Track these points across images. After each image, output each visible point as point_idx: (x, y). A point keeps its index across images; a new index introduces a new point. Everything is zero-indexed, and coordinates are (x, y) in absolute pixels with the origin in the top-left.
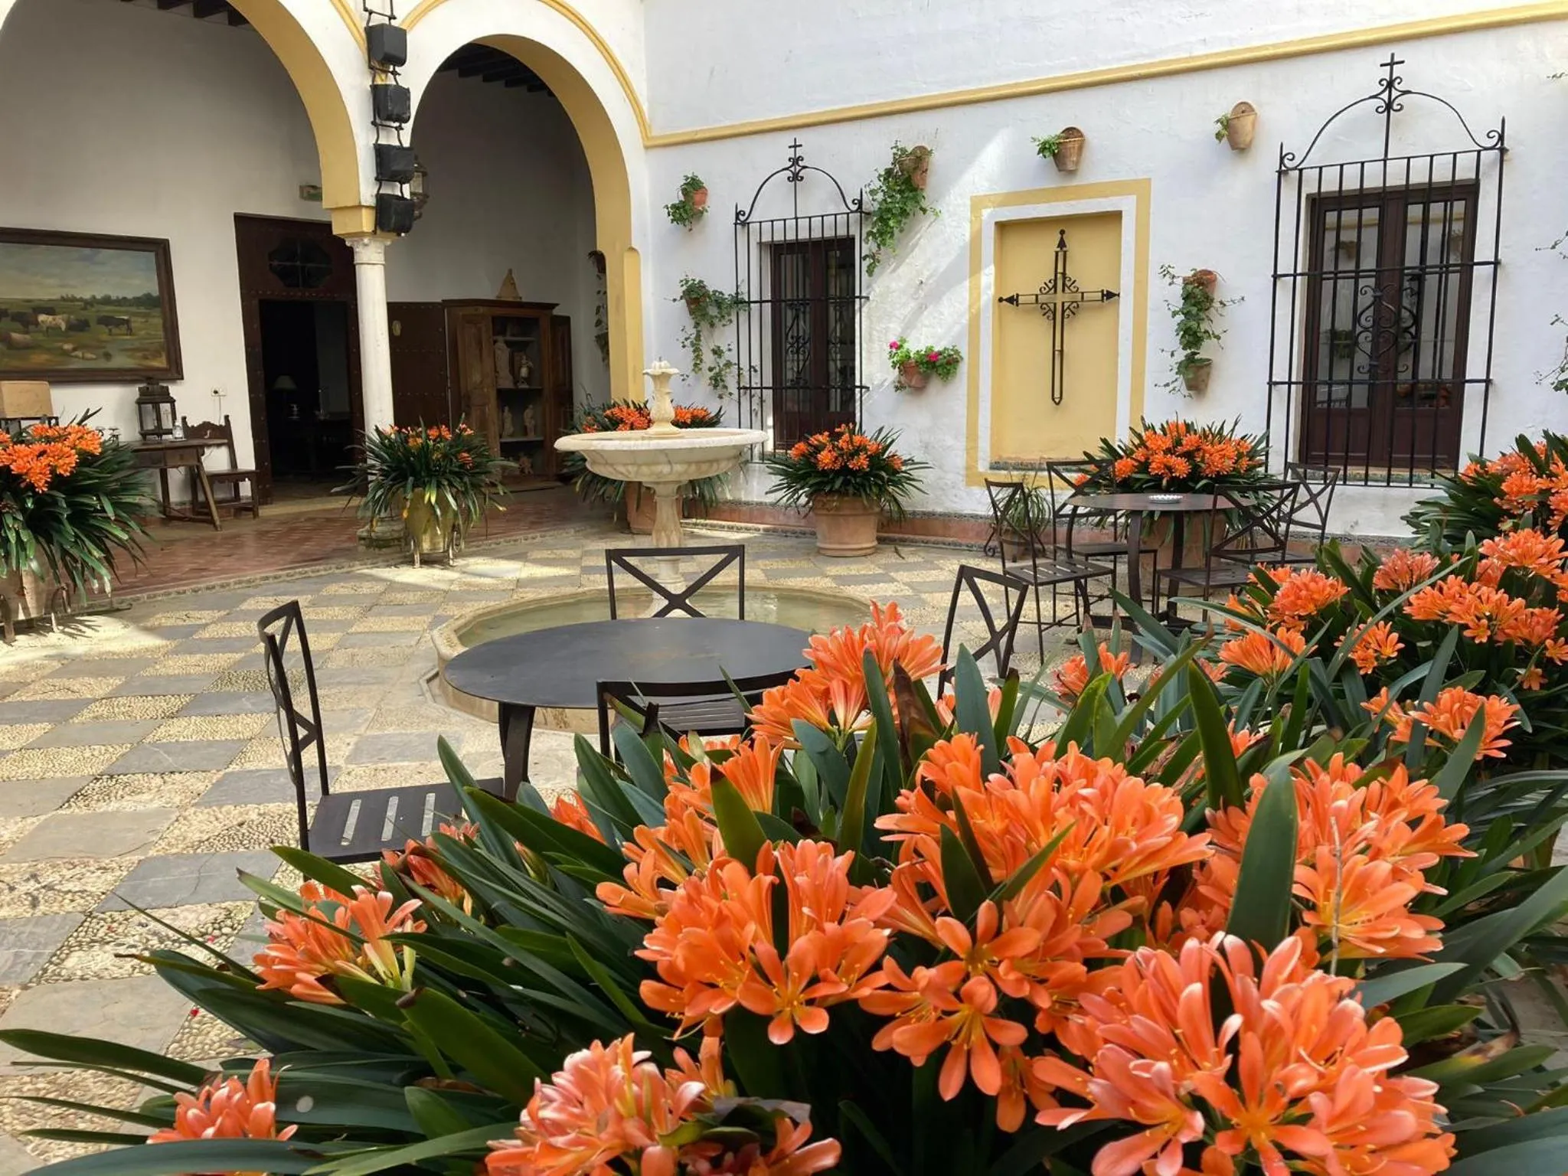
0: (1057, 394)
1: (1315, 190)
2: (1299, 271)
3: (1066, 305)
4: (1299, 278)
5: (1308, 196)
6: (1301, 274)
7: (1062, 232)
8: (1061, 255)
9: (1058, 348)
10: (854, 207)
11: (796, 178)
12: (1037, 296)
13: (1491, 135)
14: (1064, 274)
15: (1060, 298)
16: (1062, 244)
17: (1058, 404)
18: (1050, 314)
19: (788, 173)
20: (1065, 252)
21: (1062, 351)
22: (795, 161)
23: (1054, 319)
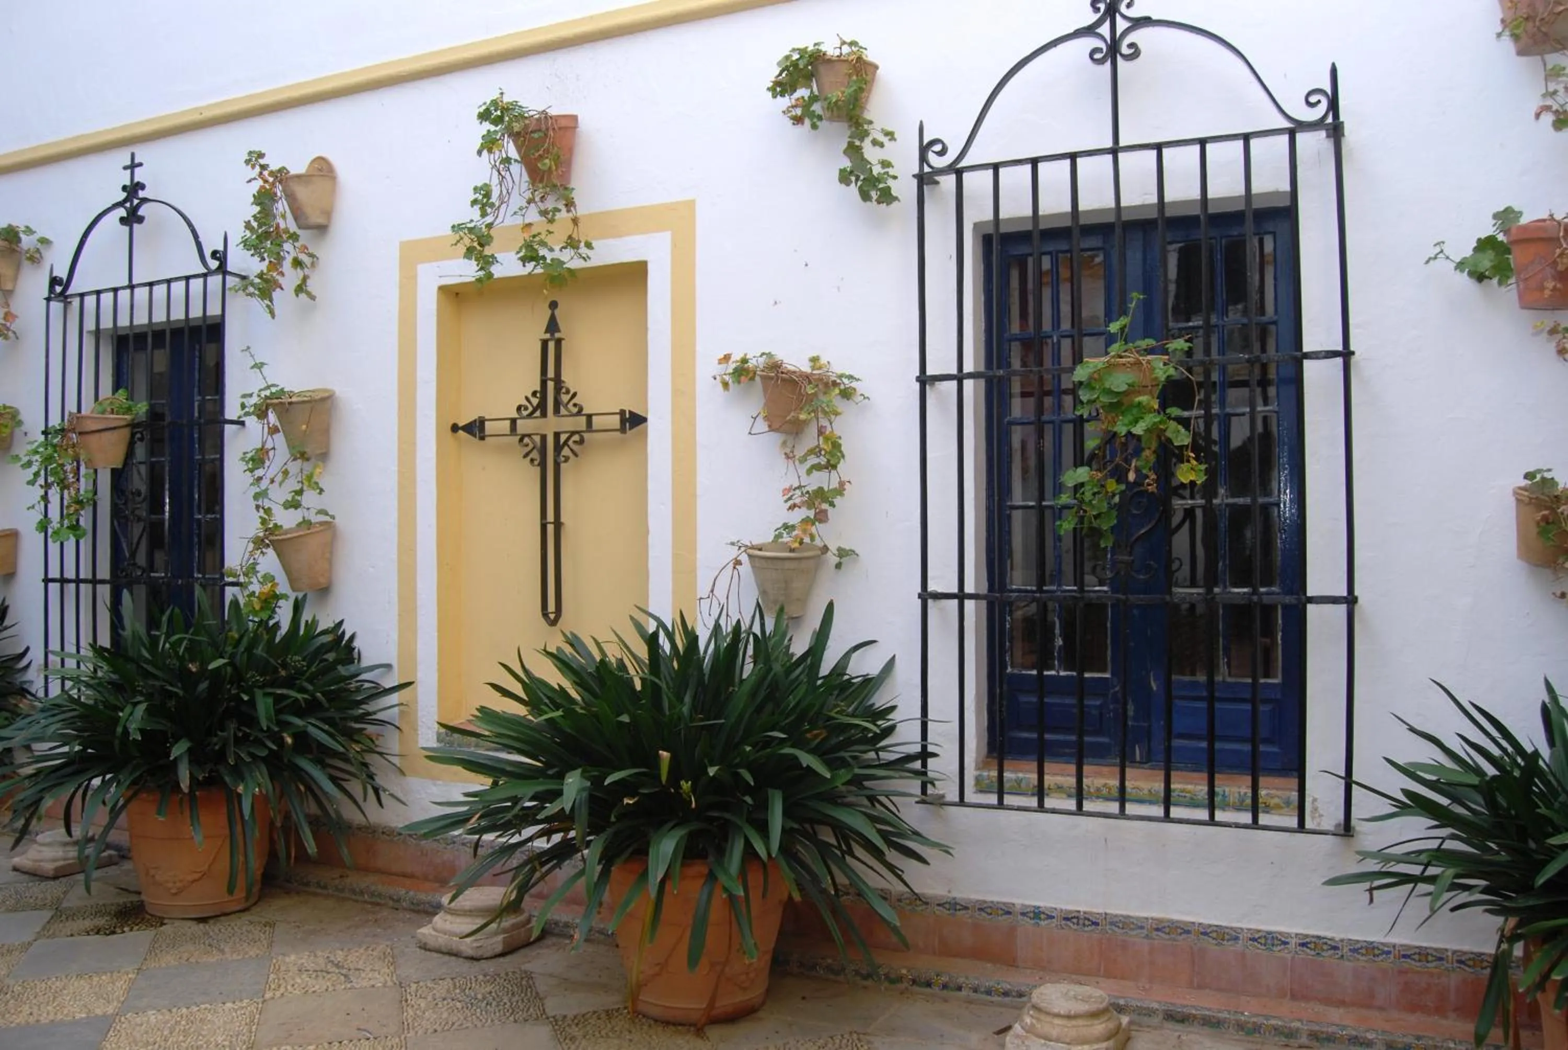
0: (551, 607)
1: (989, 216)
2: (968, 367)
3: (563, 438)
4: (968, 384)
5: (976, 225)
6: (970, 376)
7: (553, 305)
8: (551, 345)
9: (550, 517)
10: (214, 264)
11: (132, 219)
12: (513, 421)
13: (1313, 99)
14: (558, 380)
15: (551, 425)
16: (553, 326)
17: (553, 623)
18: (535, 455)
19: (122, 212)
20: (559, 342)
21: (558, 524)
22: (133, 189)
23: (543, 465)
